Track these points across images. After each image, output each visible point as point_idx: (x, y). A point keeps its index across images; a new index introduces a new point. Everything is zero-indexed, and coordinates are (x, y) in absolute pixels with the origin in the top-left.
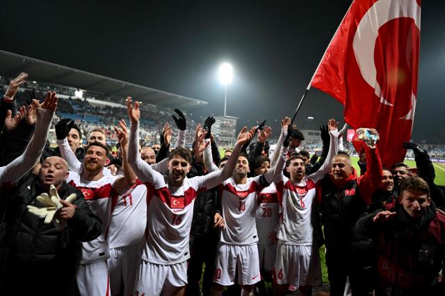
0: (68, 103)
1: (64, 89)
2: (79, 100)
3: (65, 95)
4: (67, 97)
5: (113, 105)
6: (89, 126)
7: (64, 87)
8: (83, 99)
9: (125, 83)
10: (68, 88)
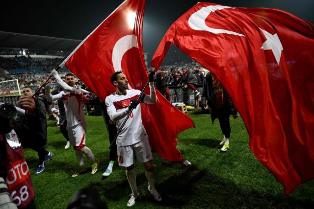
0: (15, 61)
1: (10, 51)
2: (23, 57)
3: (12, 55)
4: (14, 56)
5: (51, 57)
6: (36, 76)
7: (10, 49)
8: (27, 56)
9: (56, 38)
10: (12, 49)
